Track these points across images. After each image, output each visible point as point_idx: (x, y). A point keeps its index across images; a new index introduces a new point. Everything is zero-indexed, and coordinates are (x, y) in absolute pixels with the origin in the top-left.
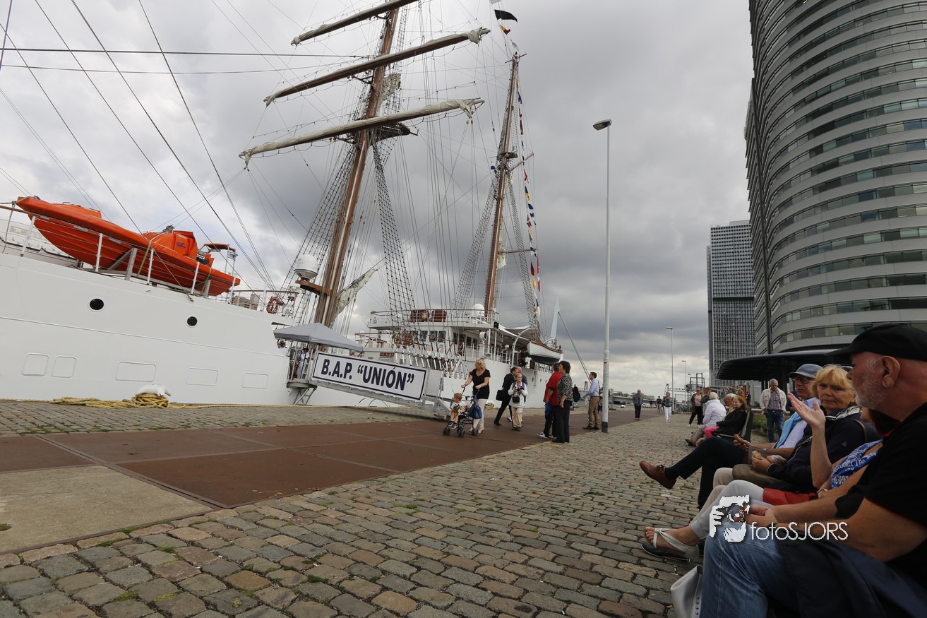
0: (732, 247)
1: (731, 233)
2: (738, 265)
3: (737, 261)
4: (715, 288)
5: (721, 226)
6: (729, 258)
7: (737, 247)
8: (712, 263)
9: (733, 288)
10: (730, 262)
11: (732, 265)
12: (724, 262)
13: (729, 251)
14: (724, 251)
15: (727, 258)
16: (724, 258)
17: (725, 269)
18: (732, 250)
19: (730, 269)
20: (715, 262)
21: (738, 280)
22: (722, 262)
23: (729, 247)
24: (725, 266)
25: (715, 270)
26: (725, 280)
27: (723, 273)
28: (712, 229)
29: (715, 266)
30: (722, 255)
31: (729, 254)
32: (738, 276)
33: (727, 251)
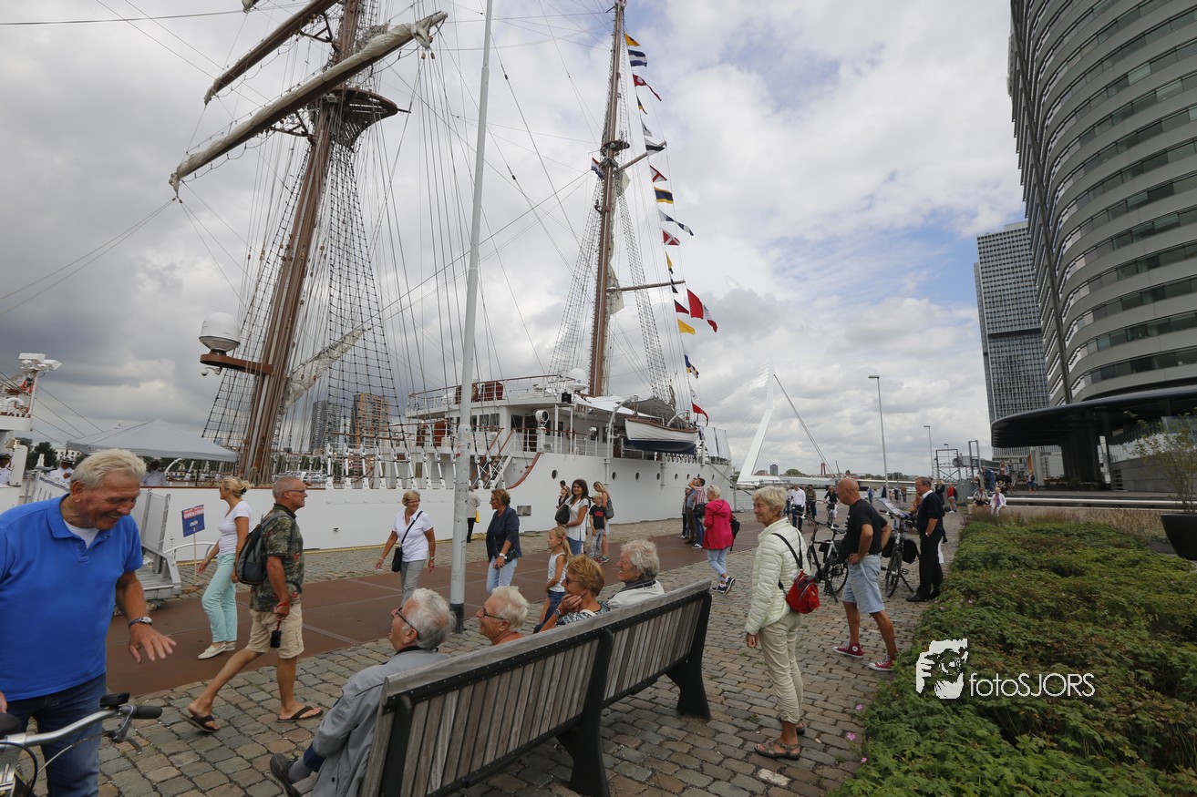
0: (1010, 260)
1: (1007, 240)
2: (1021, 285)
3: (1020, 279)
4: (990, 321)
5: (991, 233)
6: (1008, 276)
7: (1017, 259)
8: (982, 286)
9: (1017, 317)
10: (1009, 281)
11: (1013, 286)
12: (1001, 283)
13: (1007, 266)
14: (999, 267)
15: (1004, 277)
16: (1000, 278)
17: (1002, 293)
18: (1011, 265)
19: (1010, 292)
20: (986, 285)
21: (1023, 306)
22: (997, 283)
23: (1006, 261)
24: (1002, 288)
25: (987, 295)
26: (1004, 308)
27: (999, 299)
28: (979, 239)
29: (987, 290)
30: (996, 273)
31: (1007, 271)
32: (1023, 300)
33: (1003, 267)
